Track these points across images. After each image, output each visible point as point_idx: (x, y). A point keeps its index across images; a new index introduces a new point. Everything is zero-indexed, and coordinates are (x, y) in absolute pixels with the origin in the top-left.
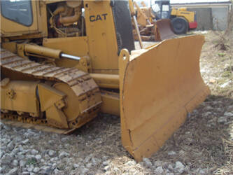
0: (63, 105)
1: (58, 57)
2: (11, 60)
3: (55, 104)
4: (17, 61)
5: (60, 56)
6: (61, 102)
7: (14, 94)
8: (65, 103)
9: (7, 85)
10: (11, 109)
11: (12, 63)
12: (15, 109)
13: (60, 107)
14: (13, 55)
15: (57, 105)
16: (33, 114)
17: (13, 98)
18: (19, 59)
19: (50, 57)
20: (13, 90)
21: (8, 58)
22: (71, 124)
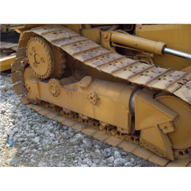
0: (171, 129)
1: (160, 53)
2: (95, 54)
3: (158, 125)
4: (102, 56)
5: (163, 51)
6: (169, 125)
7: (98, 99)
9: (89, 86)
10: (92, 117)
11: (96, 58)
12: (98, 119)
13: (165, 131)
14: (97, 45)
15: (161, 127)
16: (123, 129)
17: (95, 104)
18: (104, 51)
20: (96, 95)
21: (91, 50)
22: (177, 154)
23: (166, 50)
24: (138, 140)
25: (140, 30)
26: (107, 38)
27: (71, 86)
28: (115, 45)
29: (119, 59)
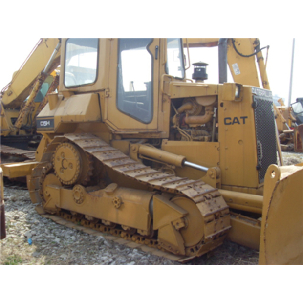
0: (182, 225)
1: (180, 165)
2: (122, 162)
3: (172, 223)
4: (129, 165)
5: (183, 163)
6: (180, 221)
7: (122, 203)
8: (184, 223)
9: (114, 191)
10: (115, 221)
11: (123, 165)
12: (120, 223)
13: (178, 227)
14: (125, 156)
15: (175, 224)
16: (142, 231)
17: (119, 208)
18: (131, 161)
19: (170, 164)
20: (120, 199)
21: (120, 159)
22: (189, 251)
23: (186, 163)
24: (157, 243)
25: (166, 145)
26: (135, 150)
27: (97, 193)
28: (142, 157)
29: (144, 169)
